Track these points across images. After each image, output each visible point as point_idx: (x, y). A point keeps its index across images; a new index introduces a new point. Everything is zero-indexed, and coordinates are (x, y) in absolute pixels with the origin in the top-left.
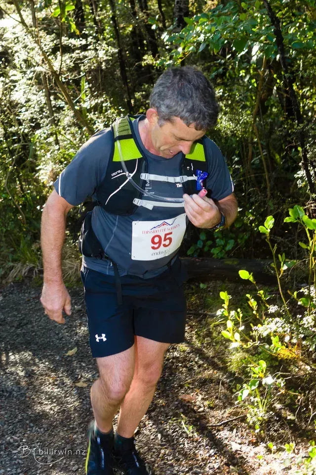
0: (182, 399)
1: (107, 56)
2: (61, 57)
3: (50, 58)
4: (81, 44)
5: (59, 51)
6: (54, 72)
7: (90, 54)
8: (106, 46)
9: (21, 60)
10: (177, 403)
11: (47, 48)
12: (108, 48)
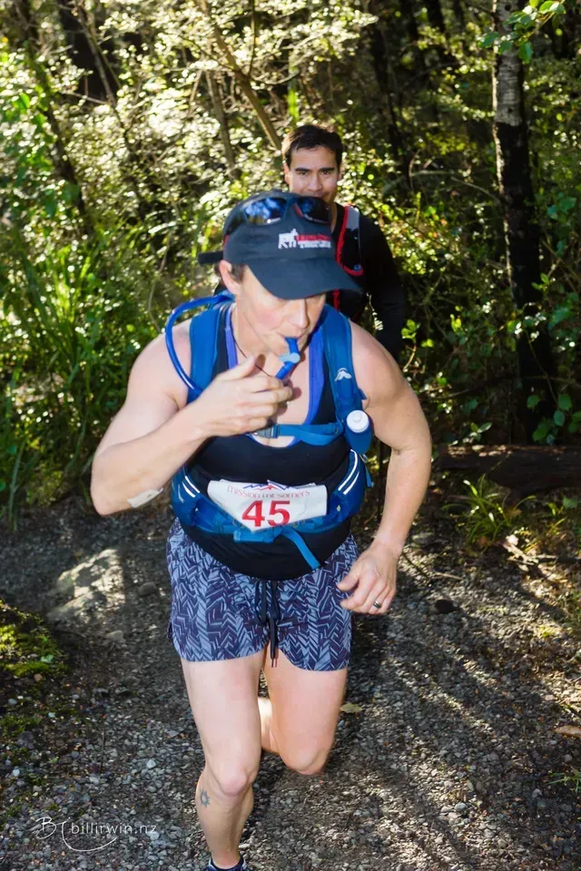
0: (563, 734)
1: (350, 31)
2: (252, 38)
3: (228, 40)
4: (294, 8)
5: (250, 26)
6: (238, 71)
7: (315, 29)
8: (349, 9)
9: (169, 49)
10: (554, 742)
11: (224, 21)
12: (352, 14)
